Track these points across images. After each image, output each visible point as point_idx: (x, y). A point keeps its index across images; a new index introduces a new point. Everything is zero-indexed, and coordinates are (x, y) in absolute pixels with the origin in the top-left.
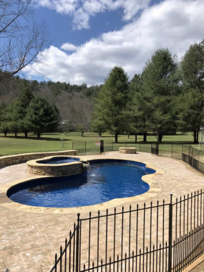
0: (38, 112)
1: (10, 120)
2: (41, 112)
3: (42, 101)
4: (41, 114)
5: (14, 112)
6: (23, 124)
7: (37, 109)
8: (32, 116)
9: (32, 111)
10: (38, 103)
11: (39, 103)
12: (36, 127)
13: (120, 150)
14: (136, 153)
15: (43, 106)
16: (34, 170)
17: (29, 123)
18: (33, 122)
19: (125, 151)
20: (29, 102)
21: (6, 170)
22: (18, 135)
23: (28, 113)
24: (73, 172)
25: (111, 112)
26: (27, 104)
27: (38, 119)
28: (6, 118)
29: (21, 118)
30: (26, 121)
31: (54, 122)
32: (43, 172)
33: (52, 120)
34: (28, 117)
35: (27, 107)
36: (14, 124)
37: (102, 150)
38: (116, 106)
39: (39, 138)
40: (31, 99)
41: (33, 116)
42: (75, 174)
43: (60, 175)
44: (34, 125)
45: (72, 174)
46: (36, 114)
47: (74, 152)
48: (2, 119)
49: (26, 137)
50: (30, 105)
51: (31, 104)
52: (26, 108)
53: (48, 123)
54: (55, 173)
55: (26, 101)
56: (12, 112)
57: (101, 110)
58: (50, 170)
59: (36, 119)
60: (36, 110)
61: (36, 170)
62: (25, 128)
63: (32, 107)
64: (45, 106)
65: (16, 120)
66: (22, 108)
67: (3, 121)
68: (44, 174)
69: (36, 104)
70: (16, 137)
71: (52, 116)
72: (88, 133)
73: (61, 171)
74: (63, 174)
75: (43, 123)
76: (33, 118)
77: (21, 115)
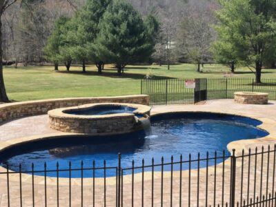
0: (117, 29)
1: (73, 43)
2: (123, 28)
3: (125, 8)
4: (122, 31)
5: (79, 29)
6: (94, 50)
7: (116, 23)
8: (107, 37)
9: (108, 26)
10: (117, 12)
11: (121, 11)
12: (114, 54)
13: (235, 97)
14: (265, 103)
15: (126, 17)
16: (56, 124)
17: (103, 48)
18: (110, 46)
19: (243, 98)
20: (103, 12)
21: (20, 123)
22: (87, 69)
23: (102, 31)
24: (117, 130)
25: (247, 24)
26: (100, 15)
27: (118, 41)
28: (68, 40)
29: (91, 40)
30: (98, 45)
31: (145, 45)
32: (68, 127)
33: (141, 42)
34: (101, 37)
35: (100, 19)
36: (80, 50)
37: (201, 96)
38: (257, 13)
39: (120, 75)
40: (107, 5)
41: (110, 35)
42: (120, 132)
43: (94, 132)
44: (111, 52)
45: (114, 133)
46: (114, 32)
47: (142, 98)
48: (61, 42)
49: (100, 73)
50: (104, 18)
51: (107, 15)
52: (98, 22)
53: (134, 49)
54: (86, 130)
55: (98, 11)
56: (77, 29)
57: (227, 21)
58: (78, 125)
59: (114, 40)
60: (115, 26)
61: (58, 124)
62: (97, 58)
63: (108, 21)
64: (130, 18)
65: (83, 43)
66: (92, 22)
67: (63, 45)
68: (69, 131)
69: (115, 15)
70: (84, 72)
71: (142, 35)
72: (213, 66)
73: (95, 127)
74: (98, 132)
75: (127, 49)
76: (110, 41)
77: (91, 34)
